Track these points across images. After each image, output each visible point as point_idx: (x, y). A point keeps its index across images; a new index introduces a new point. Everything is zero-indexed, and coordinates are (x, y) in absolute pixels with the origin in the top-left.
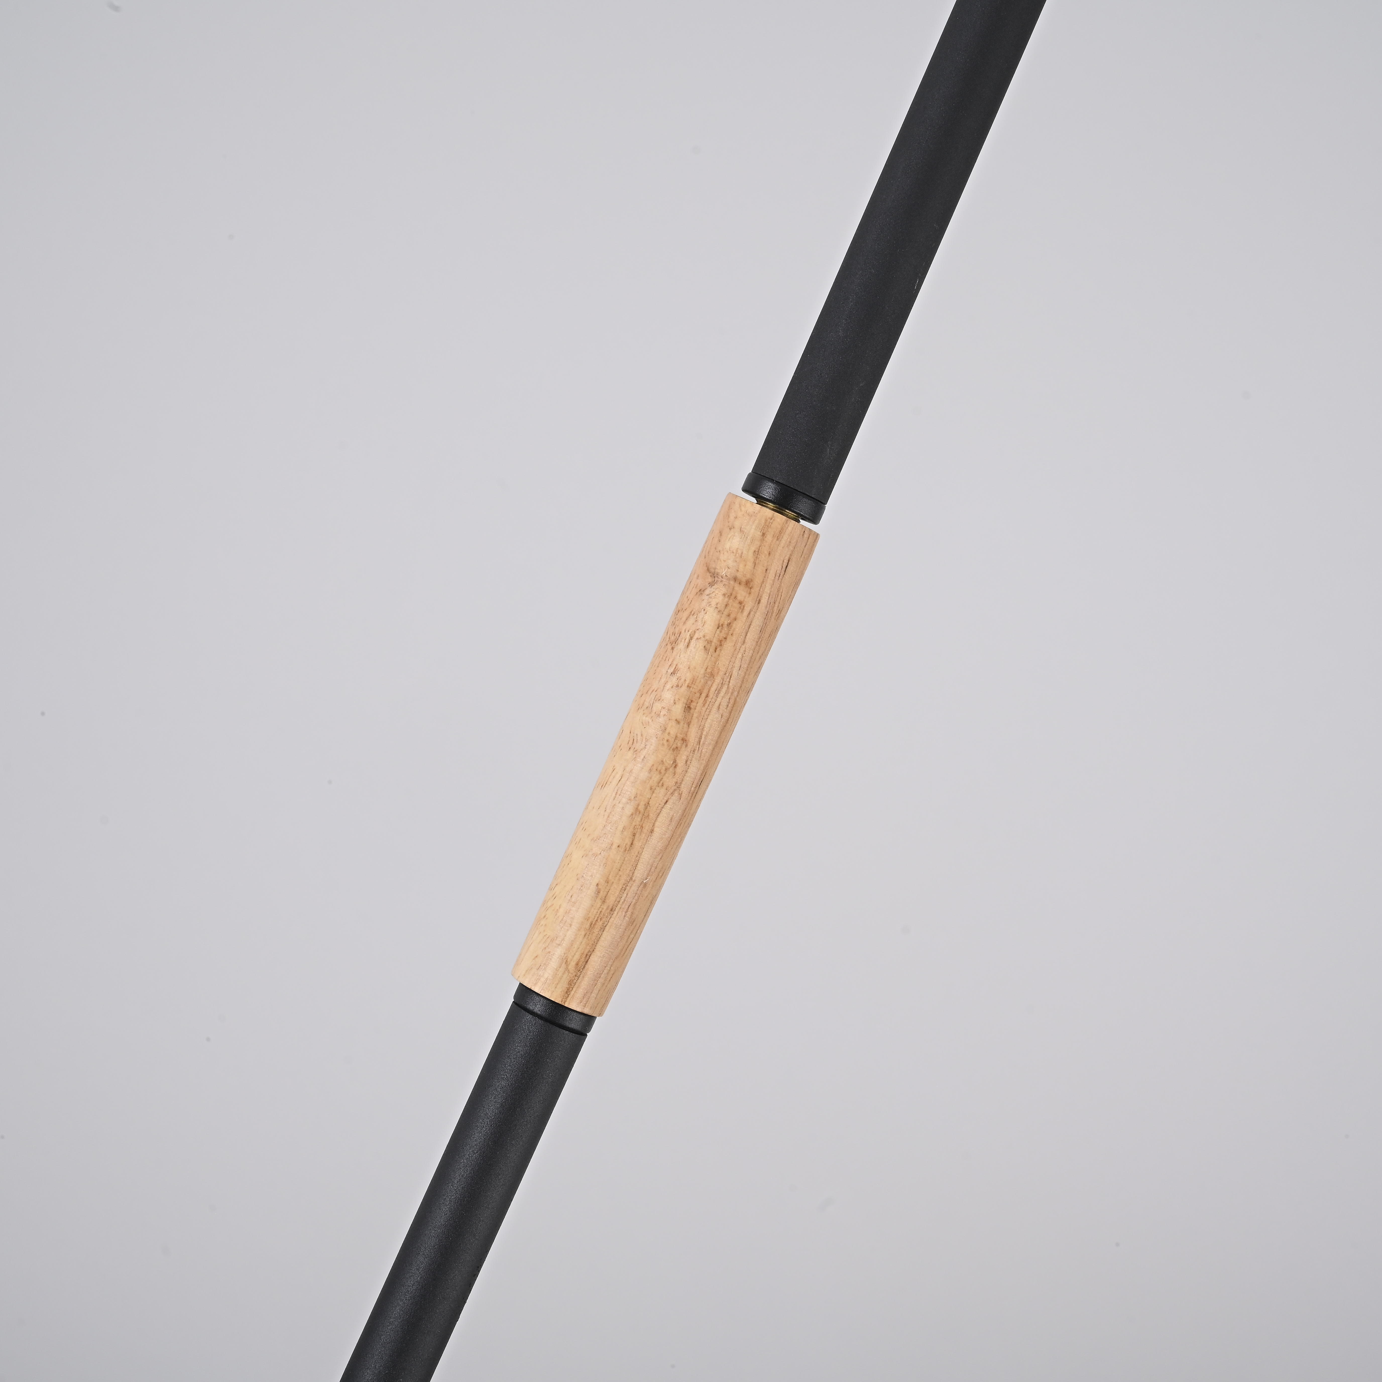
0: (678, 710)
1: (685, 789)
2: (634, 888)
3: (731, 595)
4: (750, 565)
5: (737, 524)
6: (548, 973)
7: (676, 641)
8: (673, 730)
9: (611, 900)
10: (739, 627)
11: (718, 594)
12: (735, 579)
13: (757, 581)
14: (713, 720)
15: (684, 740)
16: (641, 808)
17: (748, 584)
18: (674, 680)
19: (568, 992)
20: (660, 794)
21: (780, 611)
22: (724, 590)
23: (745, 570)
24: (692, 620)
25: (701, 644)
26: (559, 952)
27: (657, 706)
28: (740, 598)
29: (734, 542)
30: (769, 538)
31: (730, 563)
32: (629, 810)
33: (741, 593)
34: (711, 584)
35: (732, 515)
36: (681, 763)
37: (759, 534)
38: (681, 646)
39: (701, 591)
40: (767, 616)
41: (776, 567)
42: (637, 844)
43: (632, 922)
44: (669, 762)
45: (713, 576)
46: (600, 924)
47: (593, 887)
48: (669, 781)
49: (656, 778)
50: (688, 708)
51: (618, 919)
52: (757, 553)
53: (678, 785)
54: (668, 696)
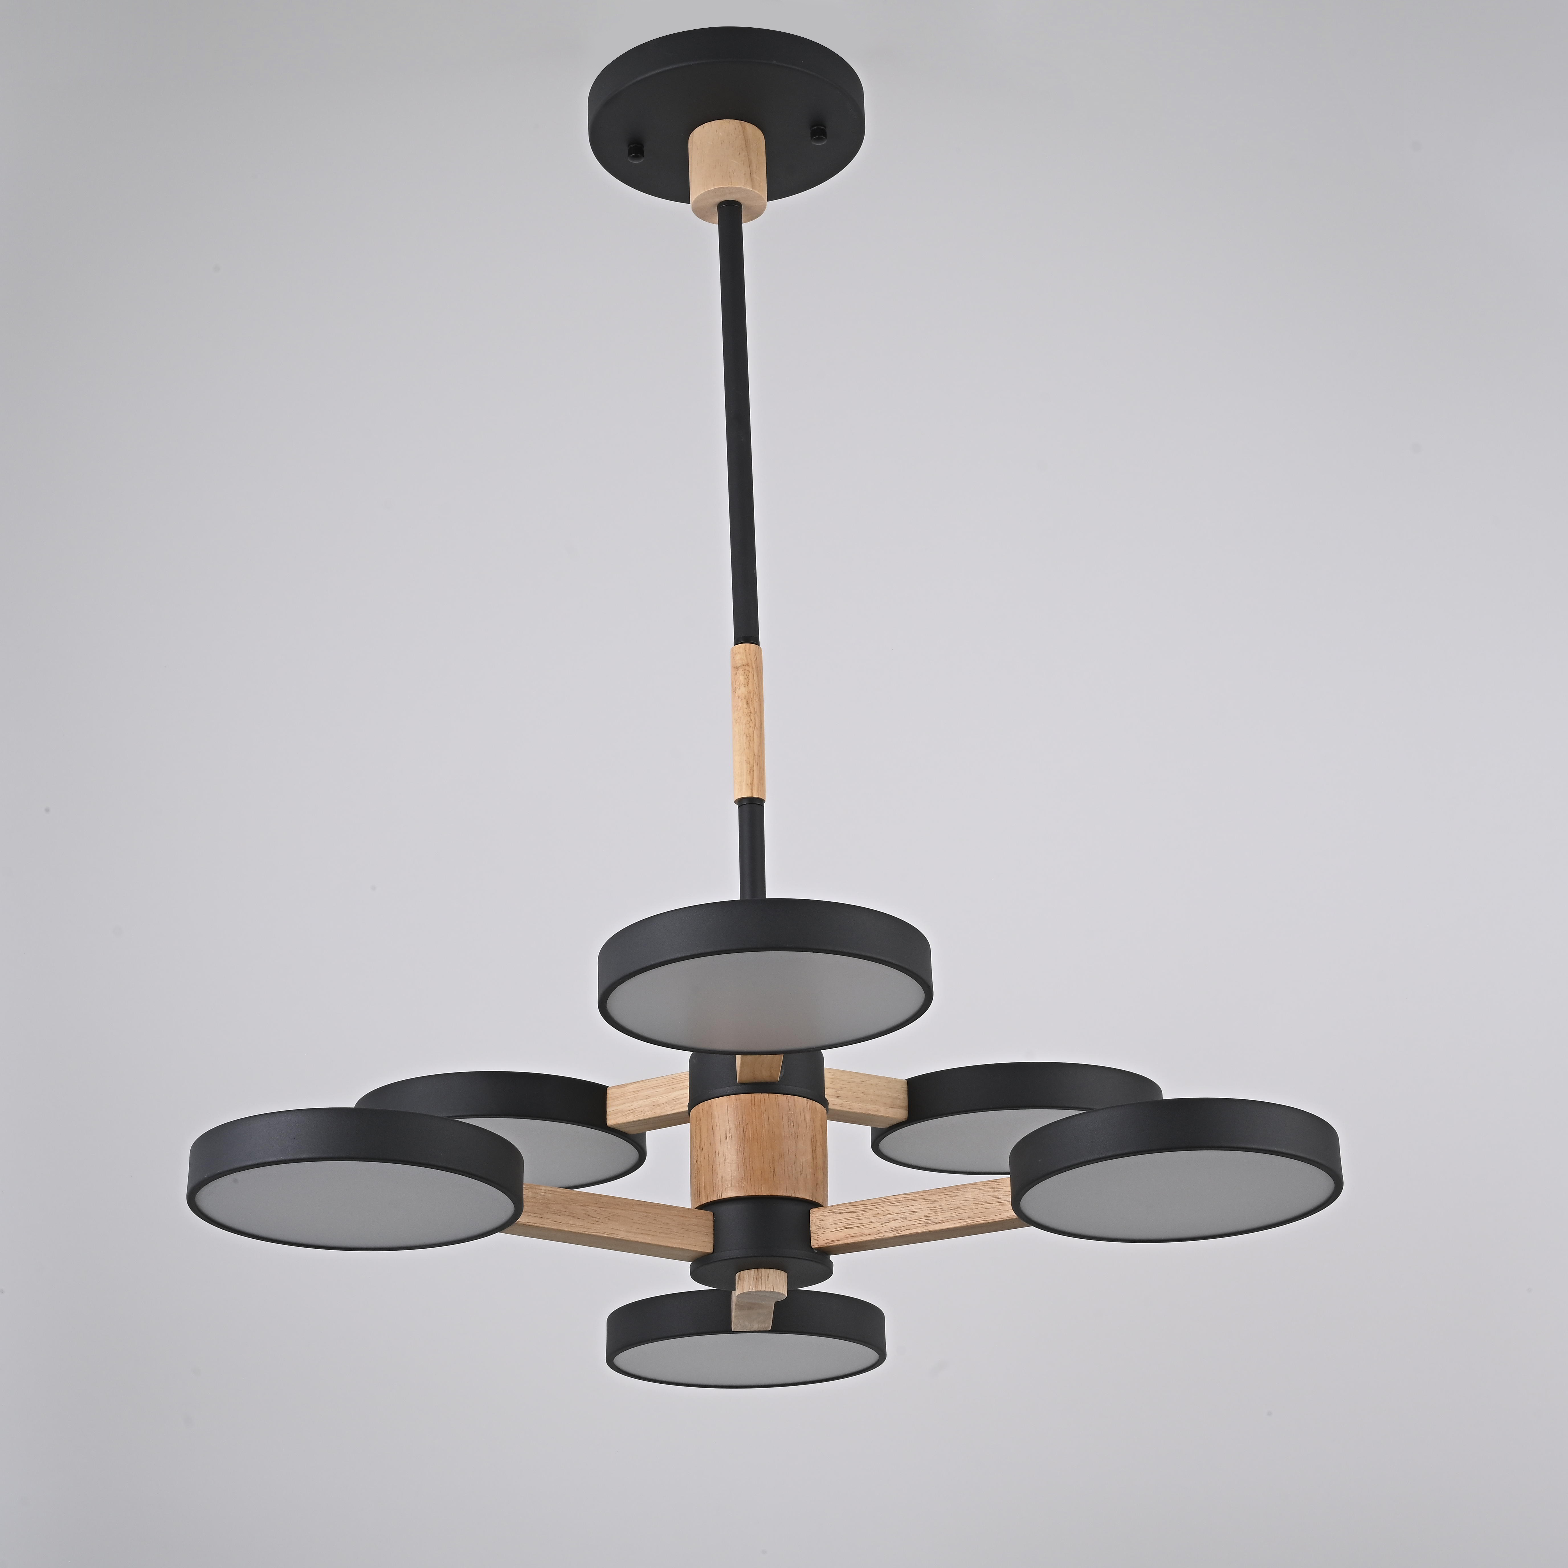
0: (745, 706)
1: (757, 725)
2: (756, 757)
3: (745, 670)
4: (746, 660)
5: (737, 652)
6: (744, 790)
7: (735, 690)
8: (746, 711)
9: (752, 763)
10: (751, 676)
11: (741, 671)
12: (743, 665)
13: (750, 663)
14: (756, 705)
15: (750, 712)
16: (748, 735)
17: (748, 665)
18: (740, 699)
19: (752, 792)
20: (751, 730)
21: (760, 671)
22: (742, 670)
23: (745, 662)
24: (737, 682)
25: (743, 686)
26: (744, 783)
27: (739, 708)
28: (747, 669)
29: (738, 657)
30: (747, 651)
31: (740, 662)
32: (745, 737)
33: (747, 668)
34: (738, 670)
35: (734, 651)
36: (753, 719)
37: (744, 651)
38: (737, 690)
39: (736, 674)
40: (757, 671)
41: (753, 658)
42: (751, 745)
43: (760, 768)
44: (749, 720)
45: (737, 668)
46: (752, 770)
47: (745, 762)
48: (752, 725)
49: (748, 725)
50: (747, 704)
51: (756, 768)
52: (746, 656)
53: (755, 725)
54: (740, 704)
